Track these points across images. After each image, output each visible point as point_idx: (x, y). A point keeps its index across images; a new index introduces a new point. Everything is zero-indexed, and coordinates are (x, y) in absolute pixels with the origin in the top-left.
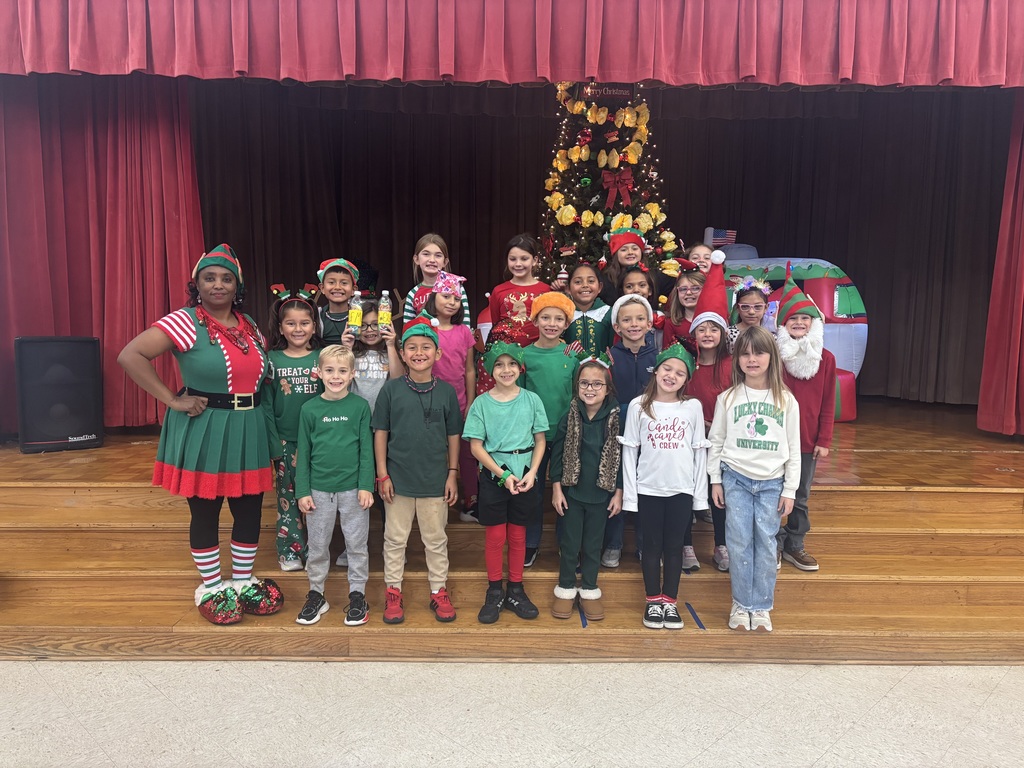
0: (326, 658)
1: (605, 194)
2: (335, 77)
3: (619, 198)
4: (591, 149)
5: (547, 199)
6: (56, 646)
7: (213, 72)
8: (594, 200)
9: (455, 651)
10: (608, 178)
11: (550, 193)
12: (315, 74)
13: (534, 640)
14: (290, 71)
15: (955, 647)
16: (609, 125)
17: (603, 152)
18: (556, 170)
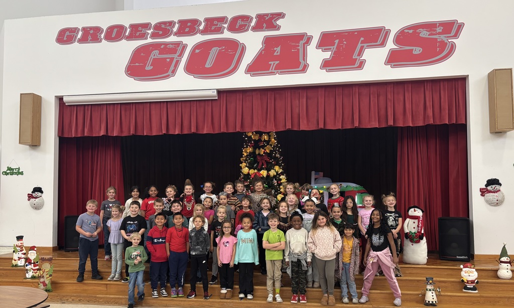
1: (258, 163)
2: (161, 134)
3: (263, 165)
4: (253, 148)
5: (241, 165)
7: (125, 134)
8: (255, 165)
10: (259, 158)
11: (242, 163)
12: (155, 133)
14: (147, 133)
16: (260, 140)
17: (257, 149)
18: (244, 155)
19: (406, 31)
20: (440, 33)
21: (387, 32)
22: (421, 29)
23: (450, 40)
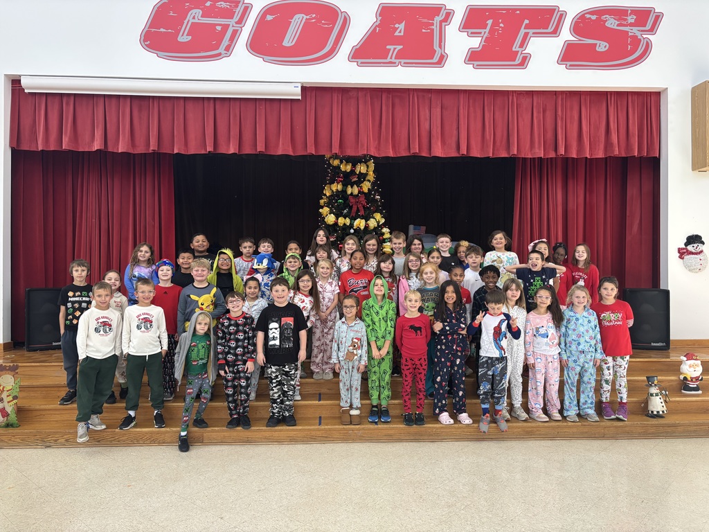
1: (351, 208)
2: (203, 152)
3: (358, 210)
4: (343, 185)
5: (321, 210)
6: (56, 441)
7: (140, 150)
8: (345, 211)
10: (352, 200)
11: (322, 207)
12: (193, 150)
14: (179, 149)
16: (353, 172)
17: (349, 186)
18: (325, 195)
19: (588, 16)
20: (631, 25)
21: (561, 15)
22: (607, 16)
23: (645, 36)
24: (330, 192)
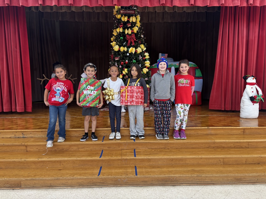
0: (13, 188)
1: (127, 42)
3: (131, 43)
8: (124, 43)
9: (56, 185)
10: (128, 37)
11: (112, 42)
13: (82, 180)
15: (218, 179)
16: (128, 21)
17: (126, 29)
18: (114, 35)
24: (116, 33)
